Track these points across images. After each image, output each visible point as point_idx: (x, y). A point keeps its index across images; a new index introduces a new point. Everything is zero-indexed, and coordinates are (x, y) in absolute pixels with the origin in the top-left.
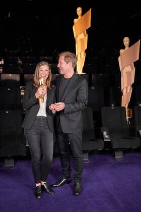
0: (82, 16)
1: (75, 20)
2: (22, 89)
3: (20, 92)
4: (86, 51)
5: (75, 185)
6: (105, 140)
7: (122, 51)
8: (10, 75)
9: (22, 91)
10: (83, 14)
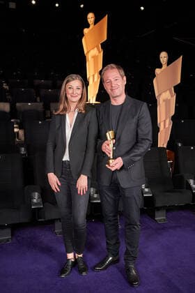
0: (95, 24)
1: (86, 31)
6: (145, 195)
7: (158, 71)
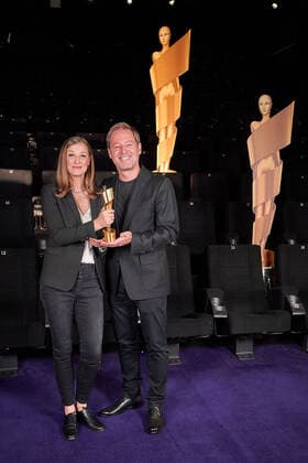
2: (35, 203)
3: (33, 209)
4: (178, 124)
5: (150, 412)
6: (216, 316)
7: (255, 125)
8: (11, 172)
9: (37, 206)
10: (172, 42)
